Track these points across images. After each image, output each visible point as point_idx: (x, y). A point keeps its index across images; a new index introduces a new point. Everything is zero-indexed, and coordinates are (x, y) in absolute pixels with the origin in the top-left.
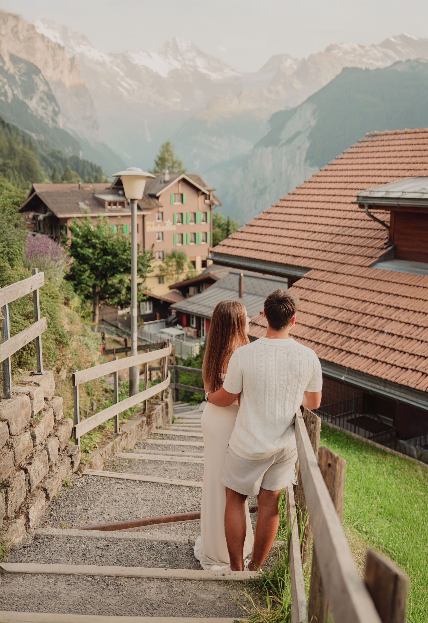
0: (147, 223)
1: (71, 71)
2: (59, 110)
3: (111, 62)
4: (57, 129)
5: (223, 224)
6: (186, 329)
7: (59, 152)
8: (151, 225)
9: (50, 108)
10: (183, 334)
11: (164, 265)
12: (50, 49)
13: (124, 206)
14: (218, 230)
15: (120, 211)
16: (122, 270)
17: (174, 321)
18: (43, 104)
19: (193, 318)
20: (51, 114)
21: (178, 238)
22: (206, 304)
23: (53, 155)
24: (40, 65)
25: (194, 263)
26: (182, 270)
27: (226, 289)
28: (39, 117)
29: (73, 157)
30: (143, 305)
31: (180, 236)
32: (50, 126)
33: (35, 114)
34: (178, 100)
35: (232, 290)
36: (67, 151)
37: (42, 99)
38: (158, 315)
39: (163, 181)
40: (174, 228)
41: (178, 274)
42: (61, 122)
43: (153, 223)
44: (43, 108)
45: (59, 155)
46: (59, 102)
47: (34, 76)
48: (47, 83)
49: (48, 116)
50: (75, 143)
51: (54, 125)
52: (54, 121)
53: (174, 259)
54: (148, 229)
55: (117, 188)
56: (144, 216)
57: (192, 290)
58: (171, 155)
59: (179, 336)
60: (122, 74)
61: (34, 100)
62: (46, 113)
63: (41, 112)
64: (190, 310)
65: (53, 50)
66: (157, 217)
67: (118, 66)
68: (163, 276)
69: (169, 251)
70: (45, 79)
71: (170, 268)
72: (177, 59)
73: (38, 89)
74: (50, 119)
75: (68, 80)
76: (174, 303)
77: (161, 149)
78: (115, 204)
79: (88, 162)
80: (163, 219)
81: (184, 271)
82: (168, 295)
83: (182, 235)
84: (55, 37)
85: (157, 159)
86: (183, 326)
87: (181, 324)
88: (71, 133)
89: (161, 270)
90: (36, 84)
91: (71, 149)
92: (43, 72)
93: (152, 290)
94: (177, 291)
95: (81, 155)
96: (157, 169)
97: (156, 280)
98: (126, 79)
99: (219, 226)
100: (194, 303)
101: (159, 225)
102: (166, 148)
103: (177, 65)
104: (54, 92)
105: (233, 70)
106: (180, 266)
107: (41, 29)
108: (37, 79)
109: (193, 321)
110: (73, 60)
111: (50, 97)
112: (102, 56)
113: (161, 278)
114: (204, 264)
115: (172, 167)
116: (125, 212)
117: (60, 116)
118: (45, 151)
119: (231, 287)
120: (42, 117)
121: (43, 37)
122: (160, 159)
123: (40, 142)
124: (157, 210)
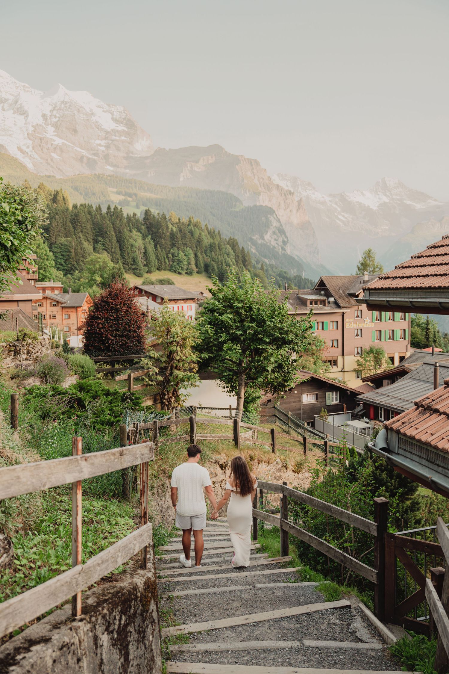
0: (346, 320)
1: (298, 211)
2: (288, 240)
3: (330, 201)
4: (285, 256)
5: (423, 323)
6: (373, 422)
7: (285, 273)
8: (351, 323)
9: (281, 239)
10: (369, 428)
11: (362, 360)
12: (283, 195)
13: (324, 305)
14: (416, 328)
15: (321, 309)
16: (267, 340)
17: (360, 413)
18: (276, 236)
19: (381, 410)
20: (281, 244)
21: (376, 335)
22: (395, 396)
23: (280, 275)
24: (274, 208)
25: (392, 359)
26: (380, 366)
27: (420, 380)
28: (272, 247)
29: (297, 276)
30: (329, 394)
31: (378, 333)
32: (280, 253)
33: (268, 244)
34: (387, 228)
35: (427, 382)
36: (292, 272)
37: (274, 233)
38: (345, 406)
39: (362, 282)
40: (373, 325)
41: (375, 369)
42: (289, 250)
43: (352, 320)
44: (275, 240)
45: (286, 275)
46: (288, 234)
47: (269, 216)
48: (279, 221)
49: (278, 245)
50: (299, 265)
51: (283, 252)
52: (283, 249)
53: (372, 355)
54: (347, 326)
55: (320, 289)
56: (343, 313)
57: (385, 382)
58: (373, 261)
59: (364, 429)
60: (339, 209)
61: (269, 234)
62: (277, 243)
63: (273, 243)
64: (377, 402)
65: (285, 195)
66: (356, 316)
67: (336, 204)
68: (361, 371)
69: (367, 347)
70: (277, 217)
71: (368, 363)
72: (386, 195)
73: (272, 225)
74: (280, 248)
75: (296, 219)
76: (363, 393)
77: (364, 256)
78: (316, 303)
79: (308, 280)
80: (361, 317)
81: (382, 366)
82: (360, 387)
83: (380, 331)
84: (287, 186)
85: (359, 265)
86: (370, 419)
87: (368, 417)
88: (296, 258)
89: (359, 365)
90: (271, 221)
91: (295, 270)
92: (276, 212)
93: (347, 383)
94: (369, 383)
95: (304, 275)
96: (359, 273)
97: (354, 375)
98: (342, 213)
99: (419, 325)
100: (383, 395)
101: (358, 323)
102: (368, 254)
103: (387, 200)
104: (284, 227)
105: (435, 200)
106: (377, 361)
107: (276, 180)
108: (271, 218)
109: (381, 414)
110: (300, 201)
111: (281, 231)
112: (323, 197)
113: (359, 373)
114: (402, 359)
115: (373, 271)
116: (326, 310)
117: (288, 245)
118: (275, 273)
119: (425, 379)
120: (274, 247)
121: (278, 186)
122: (362, 264)
123: (271, 265)
124: (356, 308)
